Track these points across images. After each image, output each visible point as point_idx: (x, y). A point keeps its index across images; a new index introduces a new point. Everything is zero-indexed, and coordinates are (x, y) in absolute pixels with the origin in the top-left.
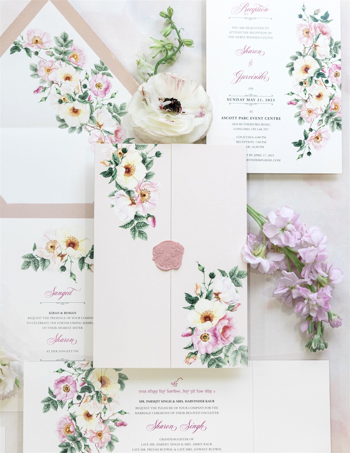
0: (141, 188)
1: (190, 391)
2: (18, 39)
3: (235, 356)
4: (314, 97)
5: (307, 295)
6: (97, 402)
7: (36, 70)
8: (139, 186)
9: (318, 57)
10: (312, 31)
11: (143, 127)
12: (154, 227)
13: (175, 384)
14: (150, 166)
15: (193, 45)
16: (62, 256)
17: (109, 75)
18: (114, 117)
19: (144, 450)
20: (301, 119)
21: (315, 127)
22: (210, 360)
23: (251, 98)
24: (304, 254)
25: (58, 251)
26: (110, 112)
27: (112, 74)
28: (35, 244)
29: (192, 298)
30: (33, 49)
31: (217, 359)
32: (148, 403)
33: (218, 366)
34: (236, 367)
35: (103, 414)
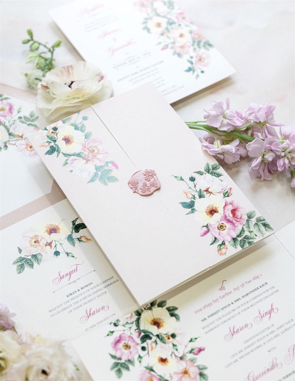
0: (87, 147)
1: (240, 287)
3: (258, 228)
4: (178, 38)
6: (163, 344)
8: (84, 146)
9: (161, 14)
12: (118, 168)
13: (222, 288)
14: (83, 129)
16: (50, 244)
17: (6, 99)
18: (29, 125)
19: (237, 360)
20: (179, 54)
21: (193, 54)
22: (240, 242)
23: (130, 59)
26: (23, 123)
27: (8, 97)
28: (18, 248)
29: (188, 203)
31: (245, 238)
32: (211, 318)
33: (250, 243)
34: (265, 236)
35: (176, 352)
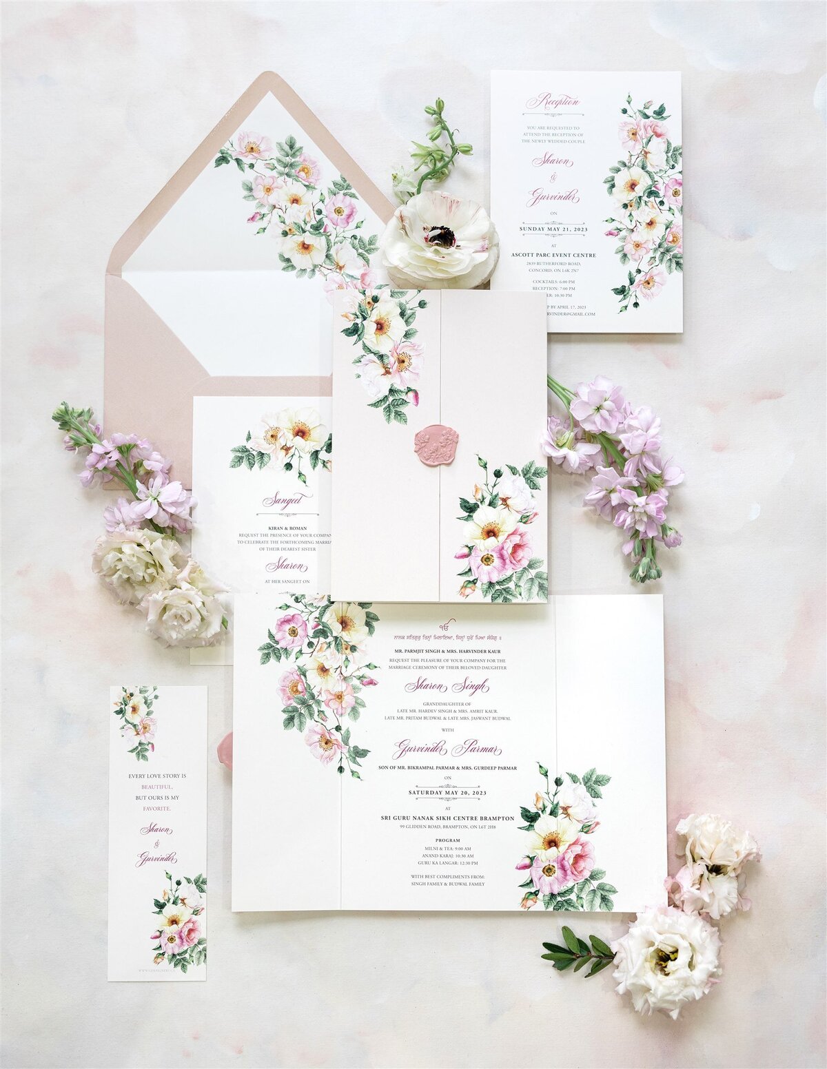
0: (398, 351)
1: (466, 637)
2: (226, 146)
3: (530, 585)
4: (644, 224)
5: (632, 500)
6: (336, 651)
7: (251, 189)
8: (396, 349)
9: (649, 168)
10: (641, 132)
11: (401, 266)
12: (417, 405)
13: (445, 627)
14: (410, 320)
15: (471, 152)
16: (287, 449)
17: (353, 196)
18: (359, 254)
19: (402, 718)
20: (625, 255)
21: (644, 267)
22: (495, 592)
23: (553, 226)
24: (627, 440)
26: (354, 247)
27: (357, 195)
28: (249, 432)
29: (470, 504)
30: (247, 160)
31: (504, 589)
32: (407, 654)
33: (506, 599)
34: (531, 601)
35: (344, 668)
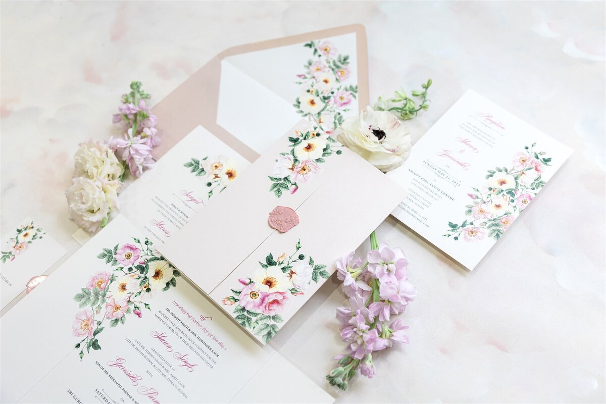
0: (306, 164)
1: (208, 333)
2: (316, 42)
3: (264, 328)
4: (494, 204)
5: (360, 325)
6: (139, 284)
7: (310, 64)
8: (306, 162)
9: (519, 181)
10: (528, 163)
12: (292, 193)
13: (203, 318)
14: (326, 155)
15: (427, 109)
16: (216, 177)
17: (355, 97)
18: (335, 123)
19: (134, 346)
20: (470, 211)
21: (476, 224)
22: (242, 315)
23: (442, 172)
25: (217, 171)
26: (335, 118)
27: (357, 97)
28: (207, 157)
29: (272, 260)
30: (319, 52)
31: (248, 318)
32: (171, 315)
33: (244, 323)
34: (256, 337)
35: (134, 295)
